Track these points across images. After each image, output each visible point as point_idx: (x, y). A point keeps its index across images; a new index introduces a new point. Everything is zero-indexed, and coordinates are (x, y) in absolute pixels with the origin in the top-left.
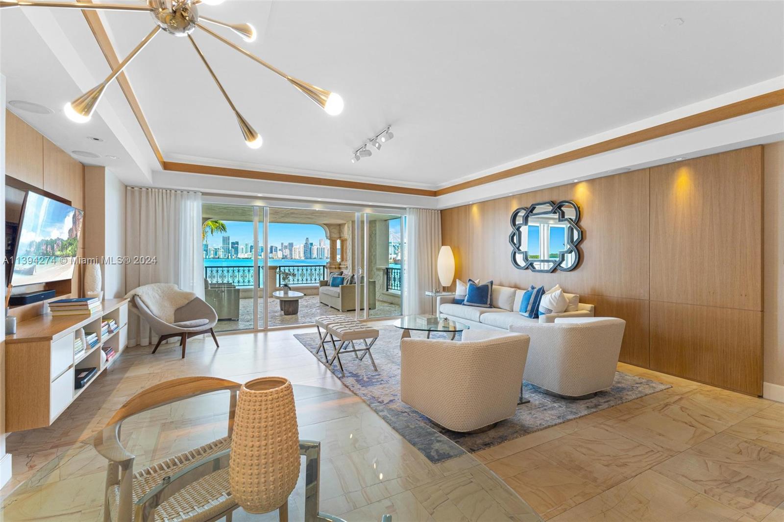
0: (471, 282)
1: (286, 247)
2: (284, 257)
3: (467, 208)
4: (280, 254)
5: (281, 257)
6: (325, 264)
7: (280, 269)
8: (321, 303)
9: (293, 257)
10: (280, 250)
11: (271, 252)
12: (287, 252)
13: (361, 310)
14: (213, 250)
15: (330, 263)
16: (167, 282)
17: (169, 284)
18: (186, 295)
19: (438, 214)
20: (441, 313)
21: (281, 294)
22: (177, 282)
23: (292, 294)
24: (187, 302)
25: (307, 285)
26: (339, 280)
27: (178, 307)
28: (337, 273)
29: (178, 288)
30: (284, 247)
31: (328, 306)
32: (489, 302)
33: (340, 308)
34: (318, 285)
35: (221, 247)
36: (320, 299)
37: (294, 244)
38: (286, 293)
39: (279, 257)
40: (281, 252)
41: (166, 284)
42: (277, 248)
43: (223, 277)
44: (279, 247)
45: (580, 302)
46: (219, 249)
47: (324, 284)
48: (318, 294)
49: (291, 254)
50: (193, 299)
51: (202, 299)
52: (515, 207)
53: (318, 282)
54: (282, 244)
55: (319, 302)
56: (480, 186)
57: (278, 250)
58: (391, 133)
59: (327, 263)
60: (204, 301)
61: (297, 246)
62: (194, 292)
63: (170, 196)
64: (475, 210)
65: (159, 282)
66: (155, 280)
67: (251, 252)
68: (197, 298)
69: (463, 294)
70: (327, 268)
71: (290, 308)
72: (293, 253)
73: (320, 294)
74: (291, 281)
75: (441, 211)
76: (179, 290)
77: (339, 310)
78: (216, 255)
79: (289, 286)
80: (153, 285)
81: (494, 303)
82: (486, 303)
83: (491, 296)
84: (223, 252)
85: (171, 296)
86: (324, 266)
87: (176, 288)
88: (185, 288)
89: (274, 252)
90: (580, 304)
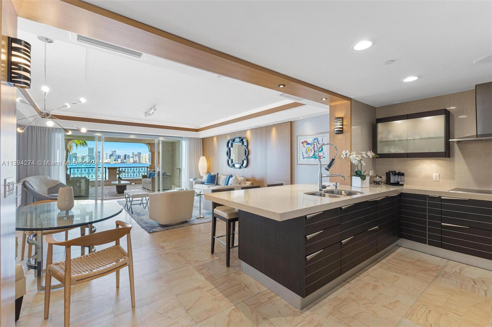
0: (209, 174)
1: (136, 155)
2: (135, 162)
3: (212, 138)
4: (131, 160)
5: (133, 162)
6: (148, 166)
7: (119, 169)
8: (143, 187)
9: (141, 162)
10: (131, 157)
11: (125, 158)
12: (137, 159)
13: (158, 190)
14: (81, 158)
15: (151, 165)
16: (43, 175)
17: (45, 176)
18: (55, 182)
19: (201, 140)
20: (195, 189)
21: (117, 182)
22: (49, 175)
23: (123, 182)
24: (55, 185)
25: (134, 178)
26: (153, 174)
27: (50, 187)
28: (152, 171)
29: (50, 178)
30: (134, 155)
31: (146, 189)
32: (216, 183)
33: (151, 190)
34: (141, 178)
35: (87, 155)
36: (142, 186)
37: (142, 153)
38: (119, 182)
39: (131, 161)
40: (132, 159)
41: (43, 176)
42: (129, 156)
43: (81, 174)
44: (131, 155)
45: (246, 181)
46: (85, 156)
47: (144, 177)
48: (141, 183)
49: (139, 160)
50: (59, 183)
51: (65, 184)
52: (228, 138)
53: (141, 176)
54: (133, 153)
55: (142, 187)
56: (213, 128)
57: (130, 157)
58: (155, 109)
59: (149, 165)
60: (66, 184)
61: (143, 154)
62: (60, 180)
63: (46, 131)
64: (215, 139)
65: (39, 175)
66: (36, 174)
67: (110, 158)
68: (61, 183)
69: (205, 179)
70: (149, 168)
71: (121, 190)
72: (141, 159)
73: (142, 183)
74: (123, 176)
75: (203, 139)
76: (50, 179)
77: (150, 191)
78: (83, 161)
79: (122, 178)
80: (35, 176)
81: (218, 183)
82: (214, 183)
83: (217, 180)
84: (88, 158)
85: (46, 182)
86: (147, 167)
87: (49, 178)
88: (54, 177)
89: (127, 159)
90: (246, 182)
